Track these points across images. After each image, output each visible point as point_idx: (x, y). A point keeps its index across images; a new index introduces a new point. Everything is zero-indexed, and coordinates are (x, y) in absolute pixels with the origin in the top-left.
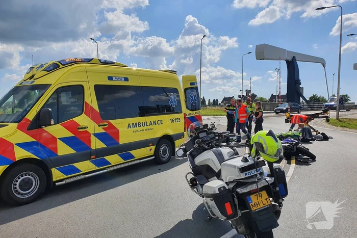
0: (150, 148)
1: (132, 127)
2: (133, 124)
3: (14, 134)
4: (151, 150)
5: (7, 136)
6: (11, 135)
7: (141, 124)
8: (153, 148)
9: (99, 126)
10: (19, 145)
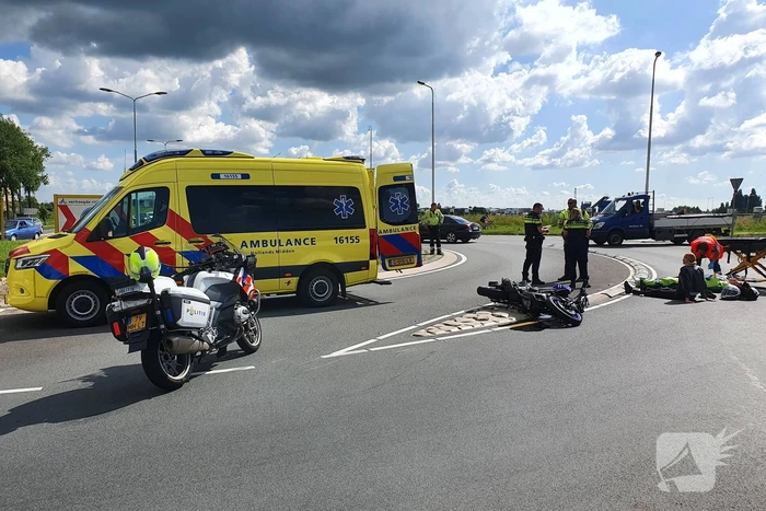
0: (287, 280)
1: (249, 245)
2: (252, 242)
3: (69, 245)
4: (289, 283)
5: (62, 248)
6: (66, 247)
7: (269, 243)
8: (294, 280)
9: (190, 242)
10: (74, 258)
